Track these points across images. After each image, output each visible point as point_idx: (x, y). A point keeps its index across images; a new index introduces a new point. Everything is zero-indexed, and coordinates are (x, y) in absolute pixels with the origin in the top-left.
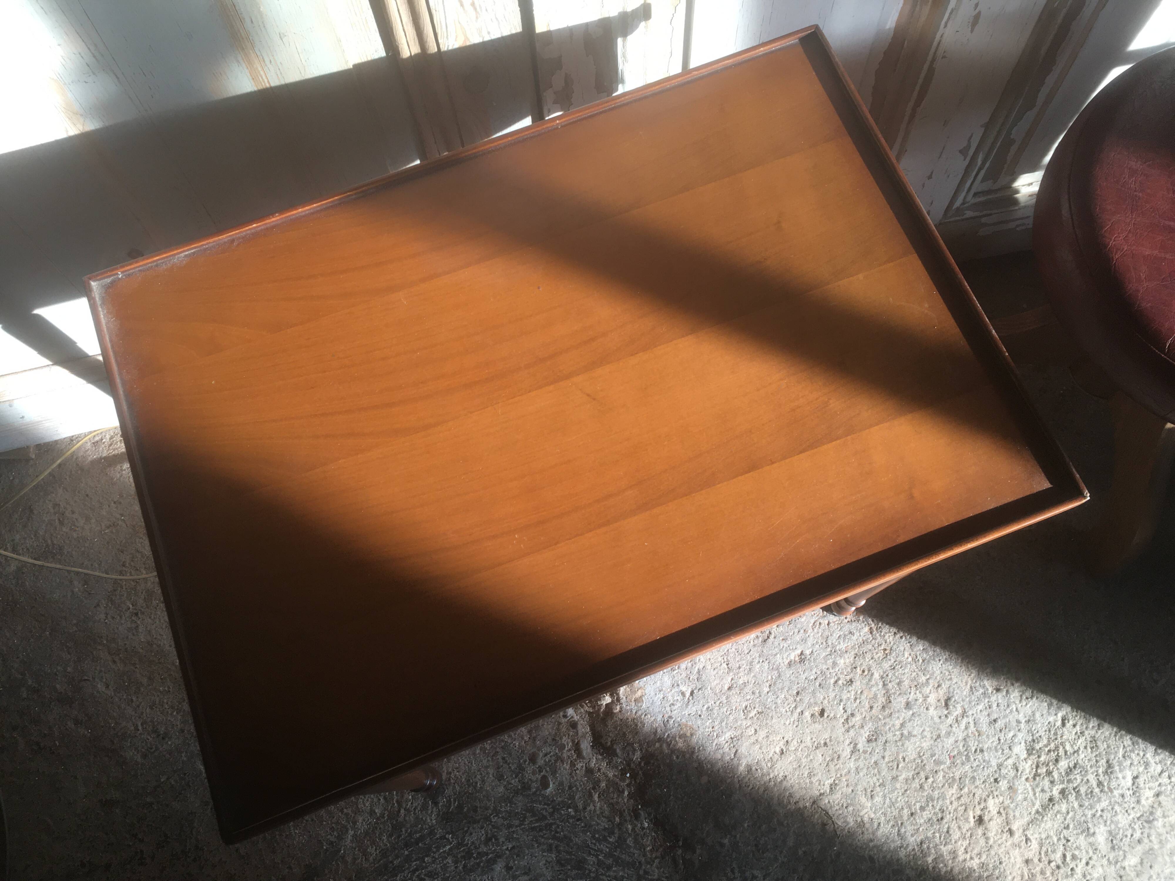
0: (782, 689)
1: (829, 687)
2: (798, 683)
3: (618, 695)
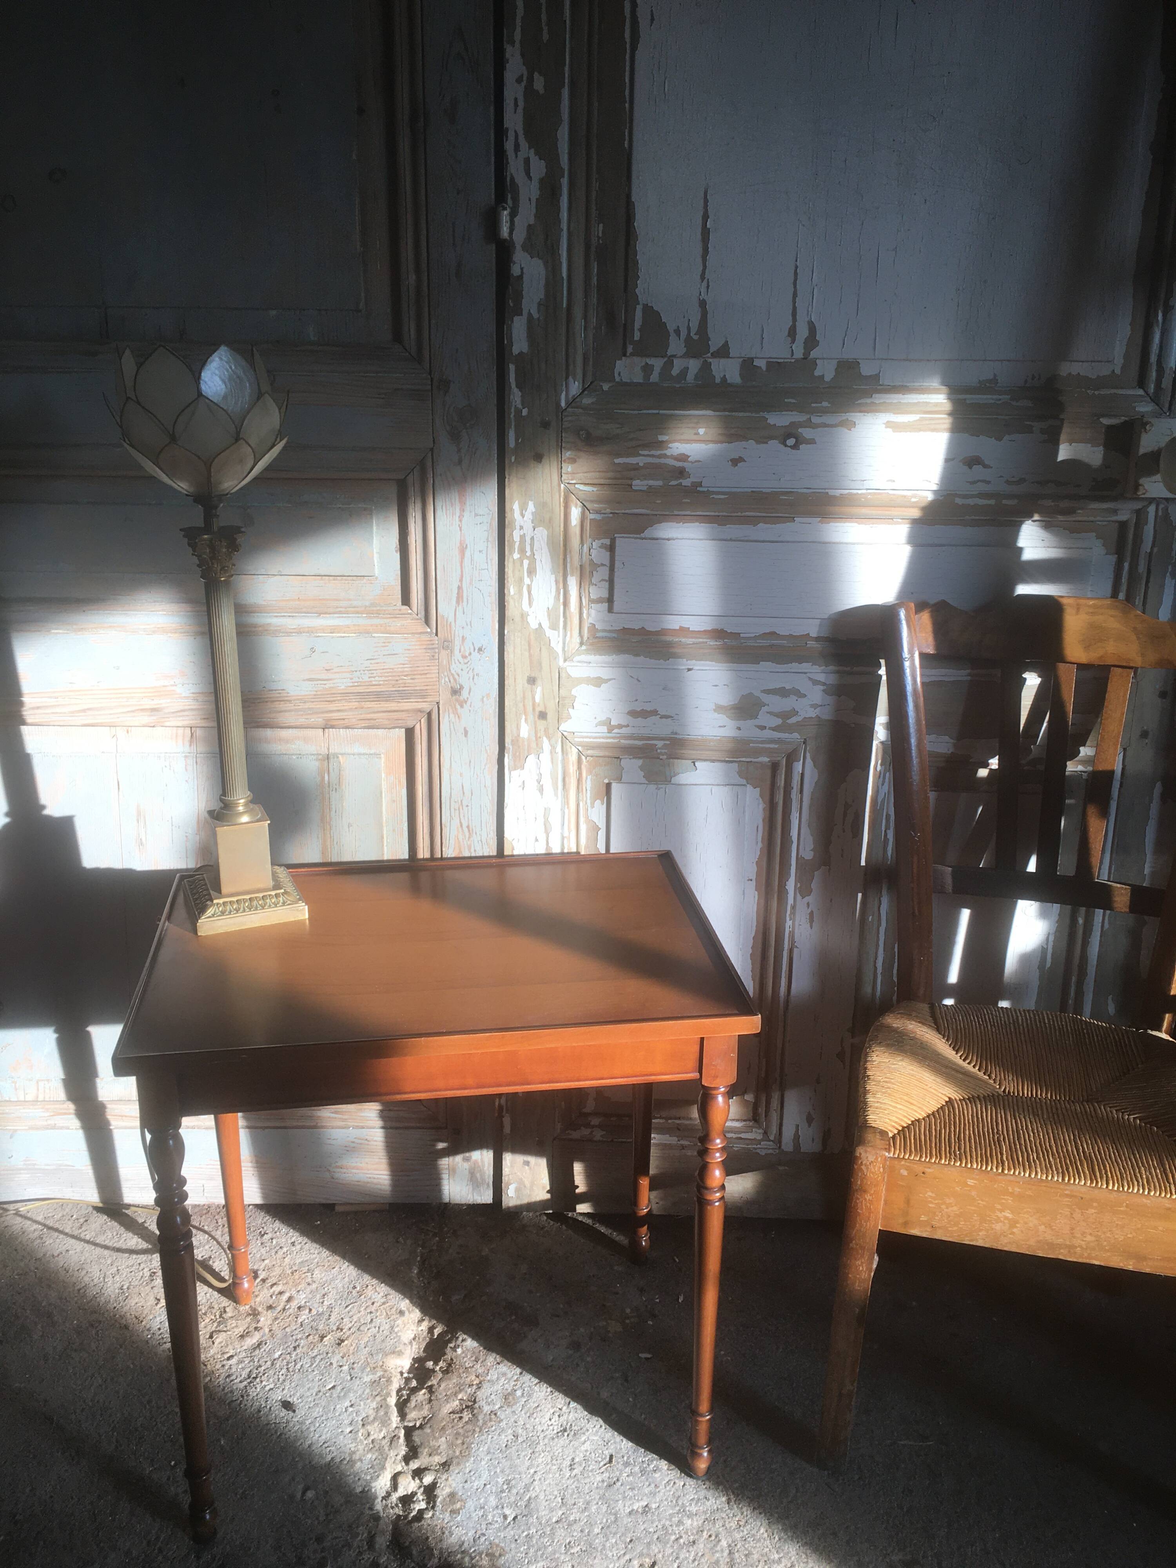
0: (615, 1534)
1: (668, 1543)
2: (634, 1532)
3: (435, 1502)
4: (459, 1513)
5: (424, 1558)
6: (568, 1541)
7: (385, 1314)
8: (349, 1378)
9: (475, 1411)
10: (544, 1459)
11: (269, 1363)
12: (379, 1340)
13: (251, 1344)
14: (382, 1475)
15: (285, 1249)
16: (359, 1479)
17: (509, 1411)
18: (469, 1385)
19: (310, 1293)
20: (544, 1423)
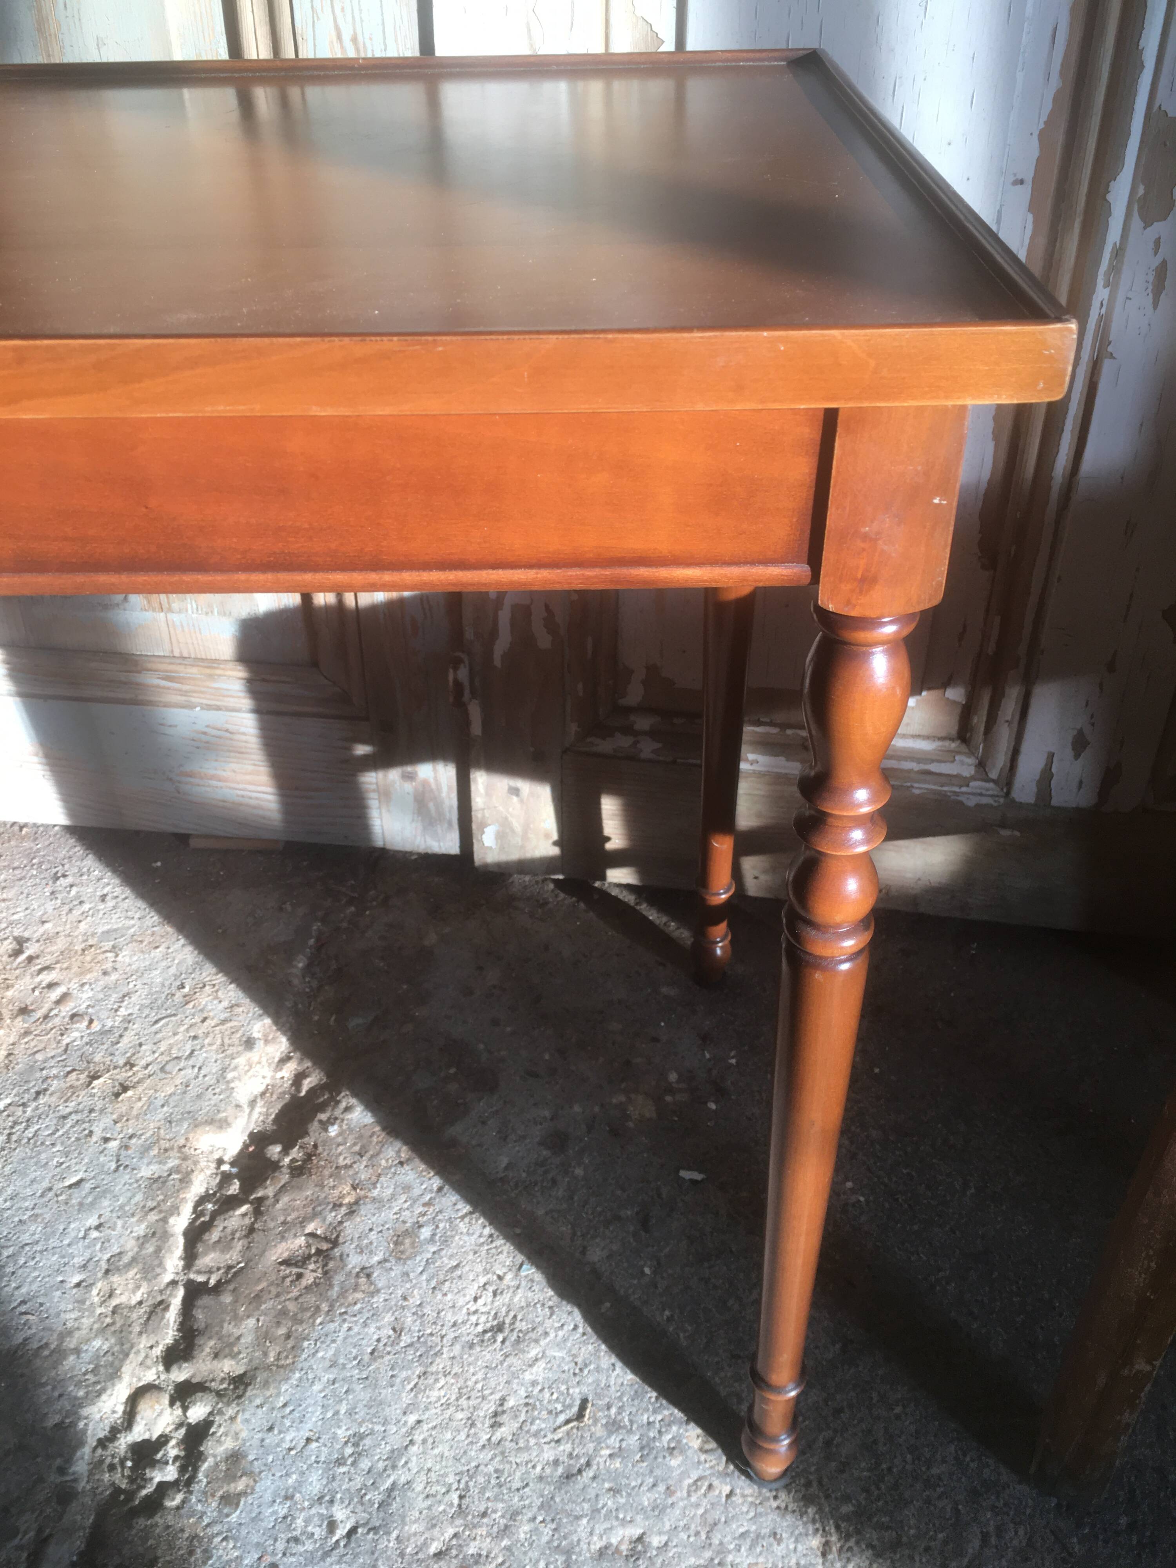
3: (196, 1469)
4: (238, 1505)
7: (219, 1042)
8: (113, 1166)
9: (331, 1264)
10: (442, 1393)
12: (193, 1091)
14: (109, 1392)
16: (61, 1396)
17: (397, 1271)
18: (335, 1205)
19: (102, 990)
20: (461, 1307)
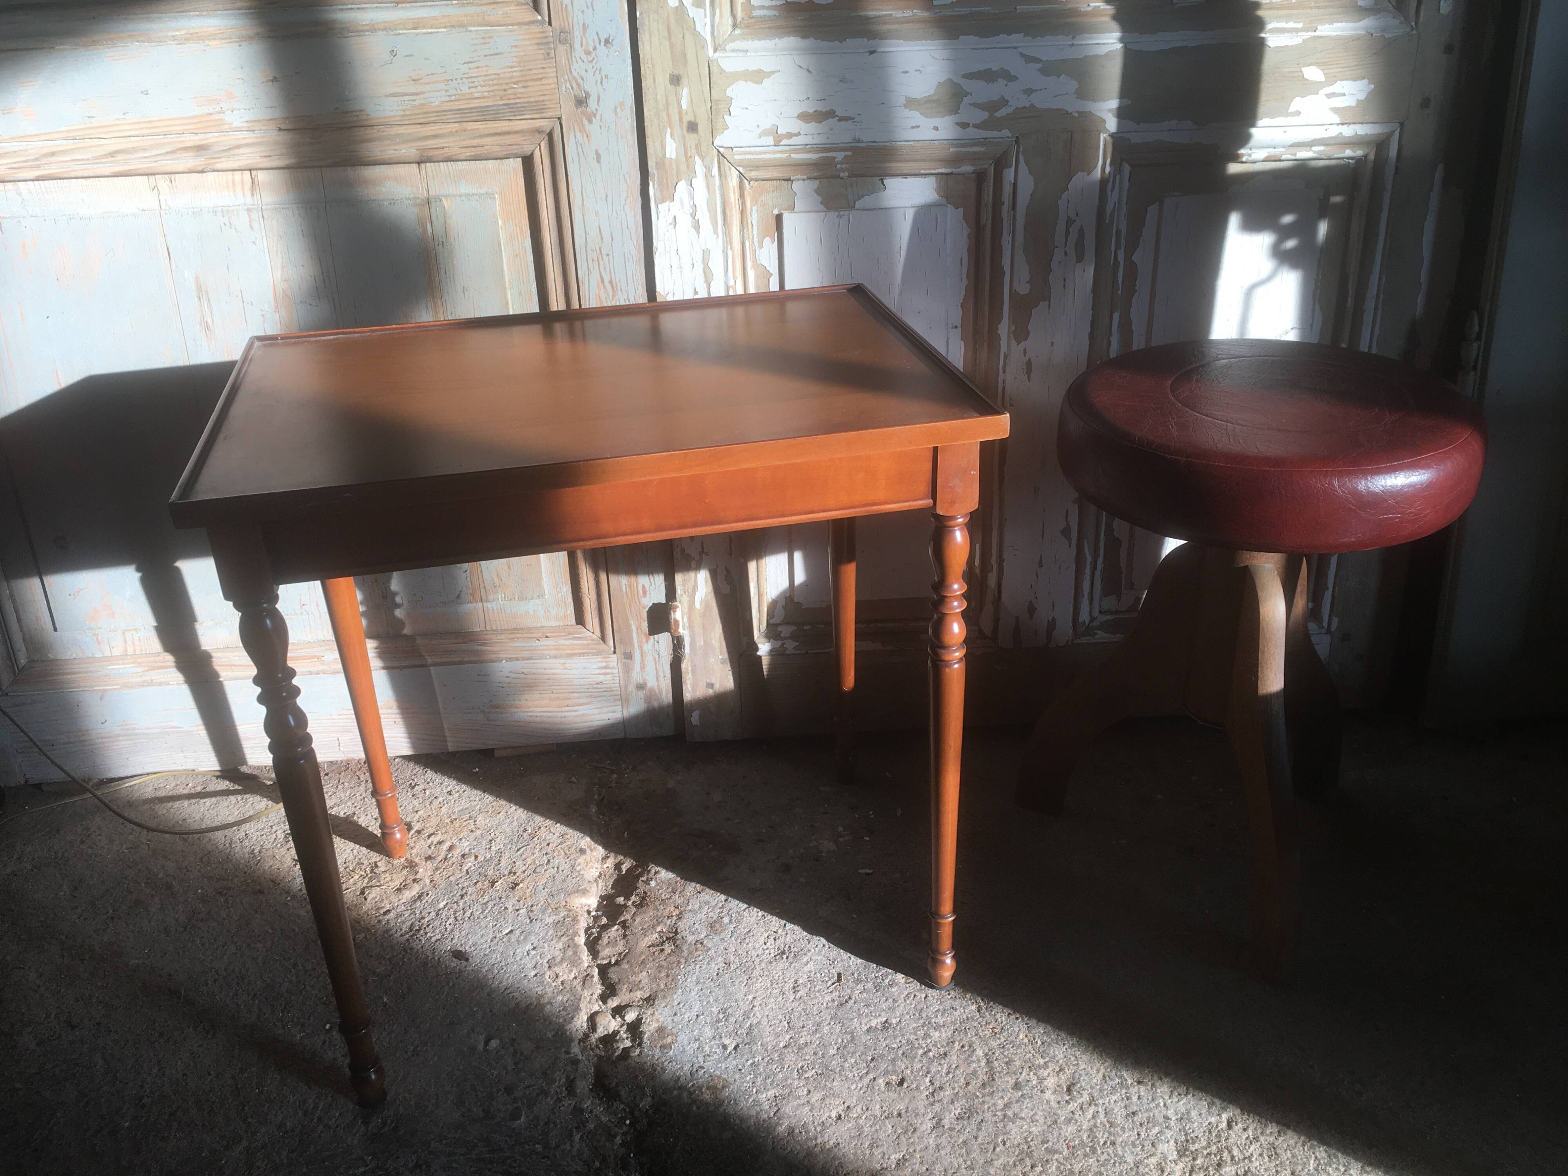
0: (854, 1053)
1: (915, 1058)
2: (875, 1050)
3: (641, 1039)
4: (671, 1048)
5: (635, 1098)
6: (800, 1066)
7: (563, 853)
8: (528, 921)
9: (678, 942)
10: (762, 984)
11: (433, 914)
12: (558, 879)
13: (410, 896)
14: (577, 1017)
15: (441, 799)
16: (551, 1023)
17: (717, 938)
18: (668, 917)
19: (475, 840)
20: (759, 948)
